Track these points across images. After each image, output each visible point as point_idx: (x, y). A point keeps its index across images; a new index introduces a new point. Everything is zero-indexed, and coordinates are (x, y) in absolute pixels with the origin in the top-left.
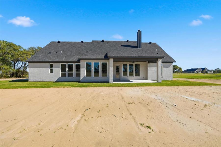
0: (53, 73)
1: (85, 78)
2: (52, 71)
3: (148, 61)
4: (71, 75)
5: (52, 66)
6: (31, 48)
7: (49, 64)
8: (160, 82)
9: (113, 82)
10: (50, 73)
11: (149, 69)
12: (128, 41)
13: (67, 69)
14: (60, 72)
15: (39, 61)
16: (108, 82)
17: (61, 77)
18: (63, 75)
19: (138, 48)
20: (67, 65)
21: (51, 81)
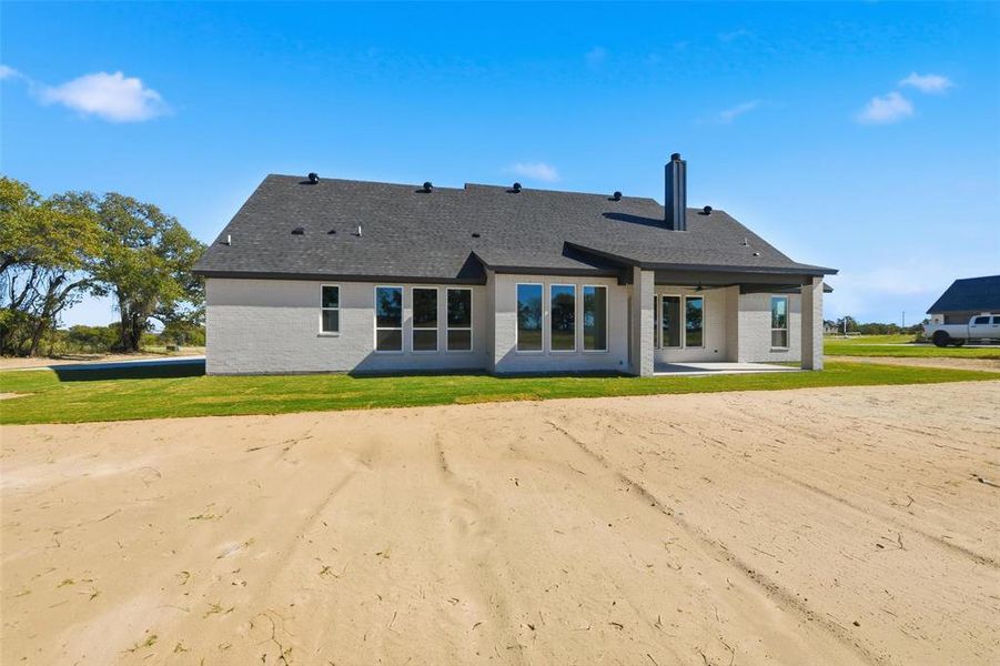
0: (337, 330)
1: (517, 354)
2: (331, 322)
3: (738, 287)
4: (425, 341)
5: (330, 297)
6: (68, 198)
7: (317, 288)
8: (820, 370)
9: (655, 371)
10: (321, 332)
11: (743, 317)
12: (618, 195)
13: (407, 314)
14: (375, 329)
15: (264, 269)
16: (632, 373)
17: (378, 349)
18: (389, 341)
19: (672, 229)
20: (407, 292)
21: (328, 372)
